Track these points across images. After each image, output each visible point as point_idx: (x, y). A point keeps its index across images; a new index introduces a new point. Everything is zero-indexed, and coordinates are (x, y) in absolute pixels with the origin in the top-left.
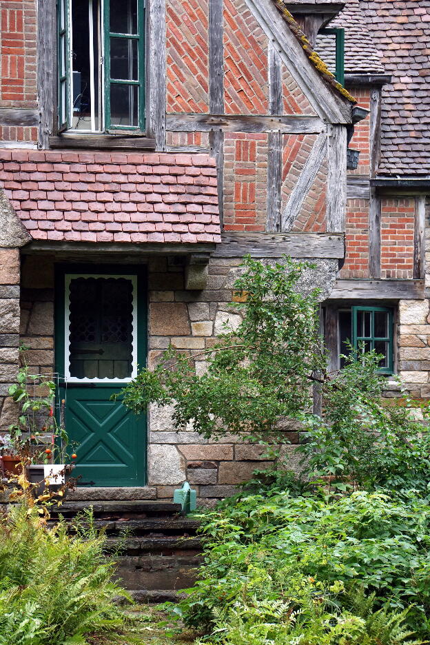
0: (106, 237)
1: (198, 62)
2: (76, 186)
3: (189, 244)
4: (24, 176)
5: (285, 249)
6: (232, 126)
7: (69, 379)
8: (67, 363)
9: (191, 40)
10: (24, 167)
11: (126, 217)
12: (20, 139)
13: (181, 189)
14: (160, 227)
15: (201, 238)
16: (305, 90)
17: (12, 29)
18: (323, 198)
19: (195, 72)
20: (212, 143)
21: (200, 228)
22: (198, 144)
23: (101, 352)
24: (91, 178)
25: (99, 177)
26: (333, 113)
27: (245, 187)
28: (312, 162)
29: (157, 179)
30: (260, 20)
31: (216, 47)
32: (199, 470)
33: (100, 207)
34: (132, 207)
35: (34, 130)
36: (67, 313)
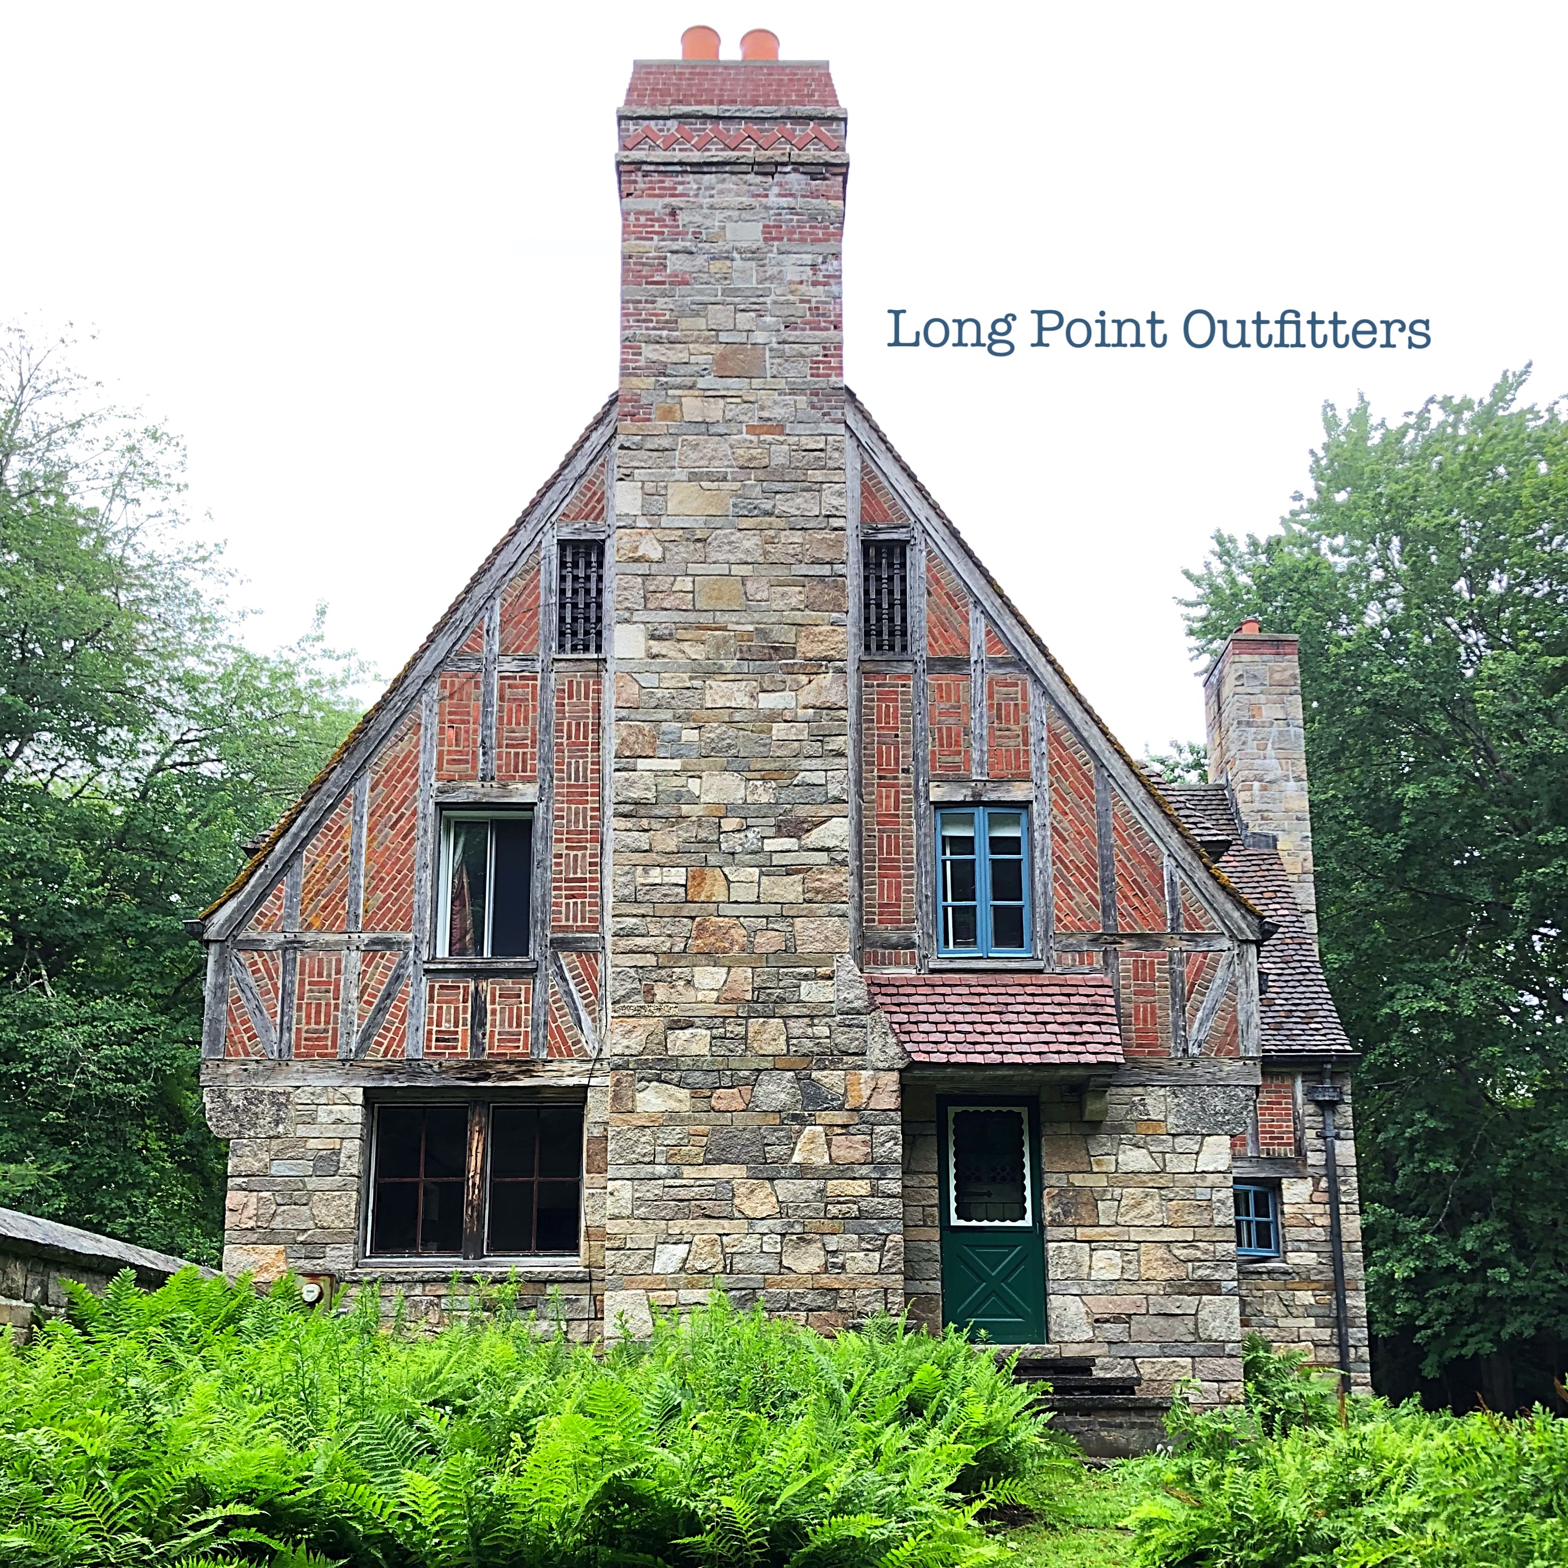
0: (995, 1058)
1: (1087, 880)
2: (958, 1009)
3: (1087, 1065)
4: (904, 1000)
5: (1194, 1075)
6: (1127, 944)
7: (955, 1221)
8: (953, 1205)
9: (1080, 858)
10: (901, 990)
11: (1016, 1039)
12: (897, 964)
13: (1075, 1009)
14: (1054, 1048)
15: (1102, 1058)
16: (1207, 906)
17: (889, 853)
18: (1234, 1019)
19: (1085, 890)
20: (1105, 962)
21: (1100, 1048)
22: (1091, 964)
23: (989, 1194)
24: (976, 1000)
25: (983, 999)
26: (1240, 929)
27: (1145, 1009)
28: (1219, 982)
29: (1048, 1000)
30: (1153, 836)
31: (1106, 863)
32: (1107, 1325)
33: (987, 1028)
34: (1022, 1028)
35: (913, 954)
36: (952, 1150)
